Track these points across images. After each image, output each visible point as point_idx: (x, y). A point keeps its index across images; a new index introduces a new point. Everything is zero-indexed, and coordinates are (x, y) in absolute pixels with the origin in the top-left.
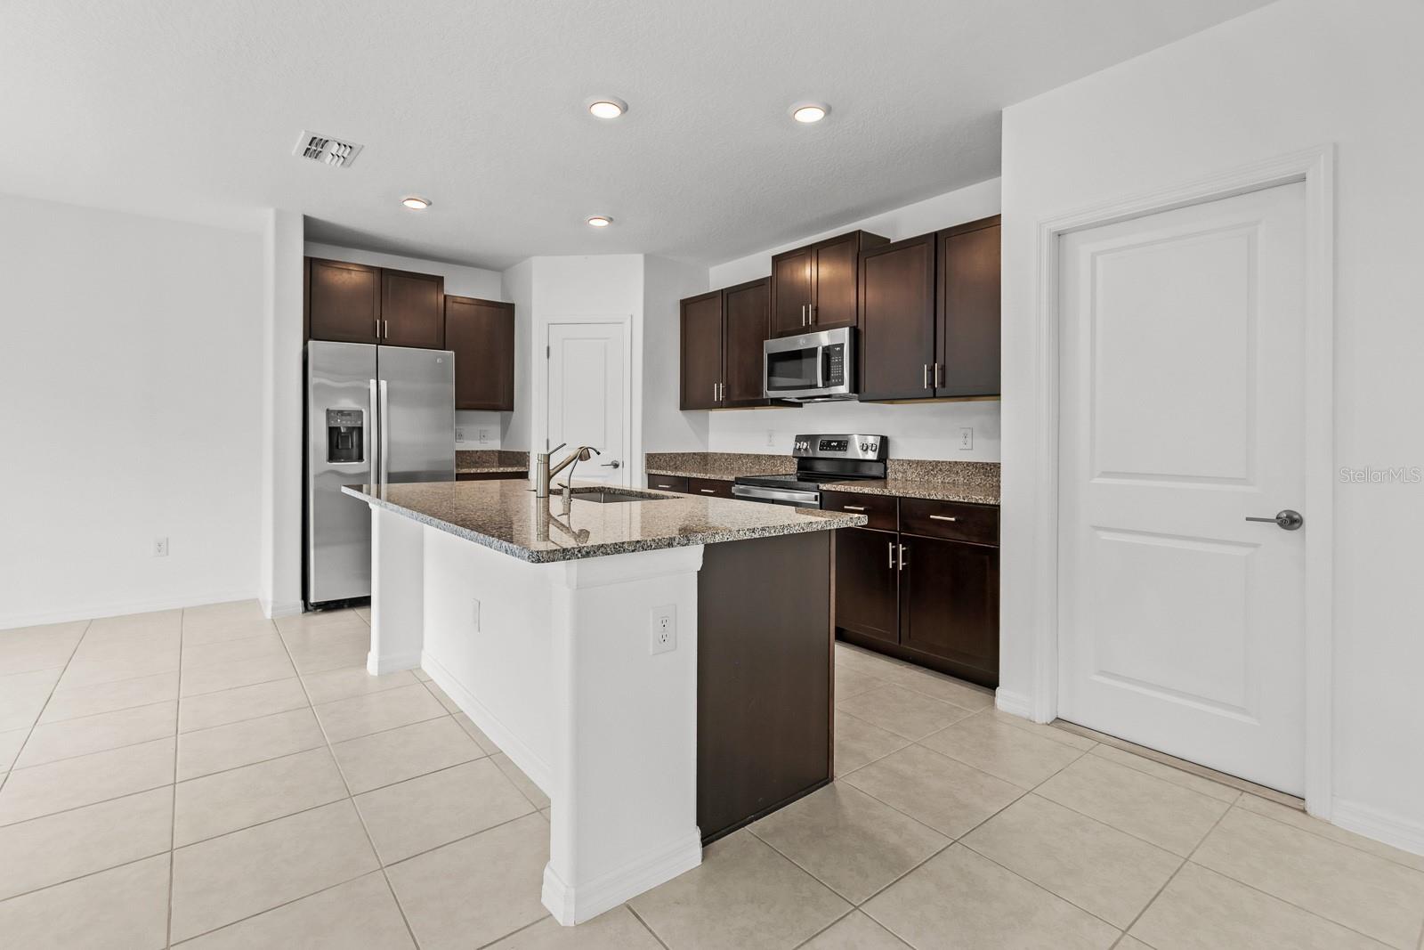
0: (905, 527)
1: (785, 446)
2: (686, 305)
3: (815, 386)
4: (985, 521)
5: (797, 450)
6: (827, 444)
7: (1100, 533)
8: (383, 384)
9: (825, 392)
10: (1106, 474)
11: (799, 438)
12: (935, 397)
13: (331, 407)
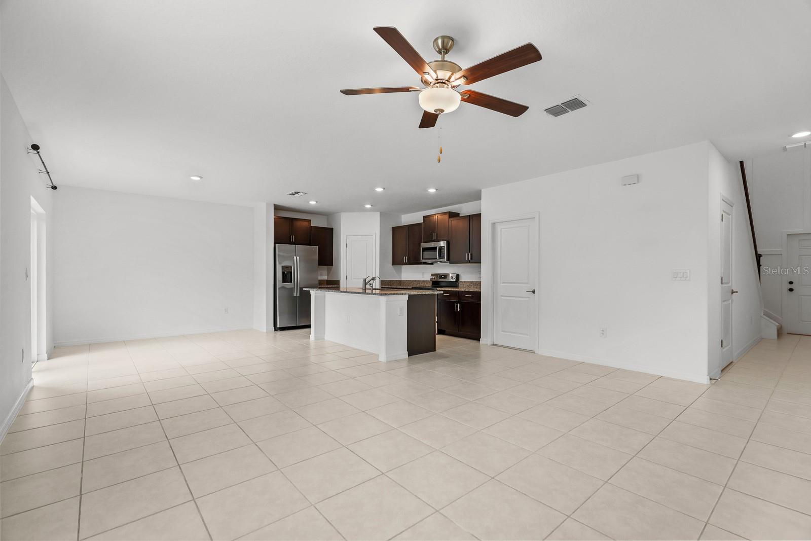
0: (460, 299)
1: (428, 278)
2: (394, 229)
3: (437, 259)
4: (477, 295)
5: (432, 279)
6: (441, 276)
7: (502, 297)
8: (298, 257)
9: (440, 260)
10: (503, 283)
11: (432, 275)
12: (469, 262)
13: (283, 265)
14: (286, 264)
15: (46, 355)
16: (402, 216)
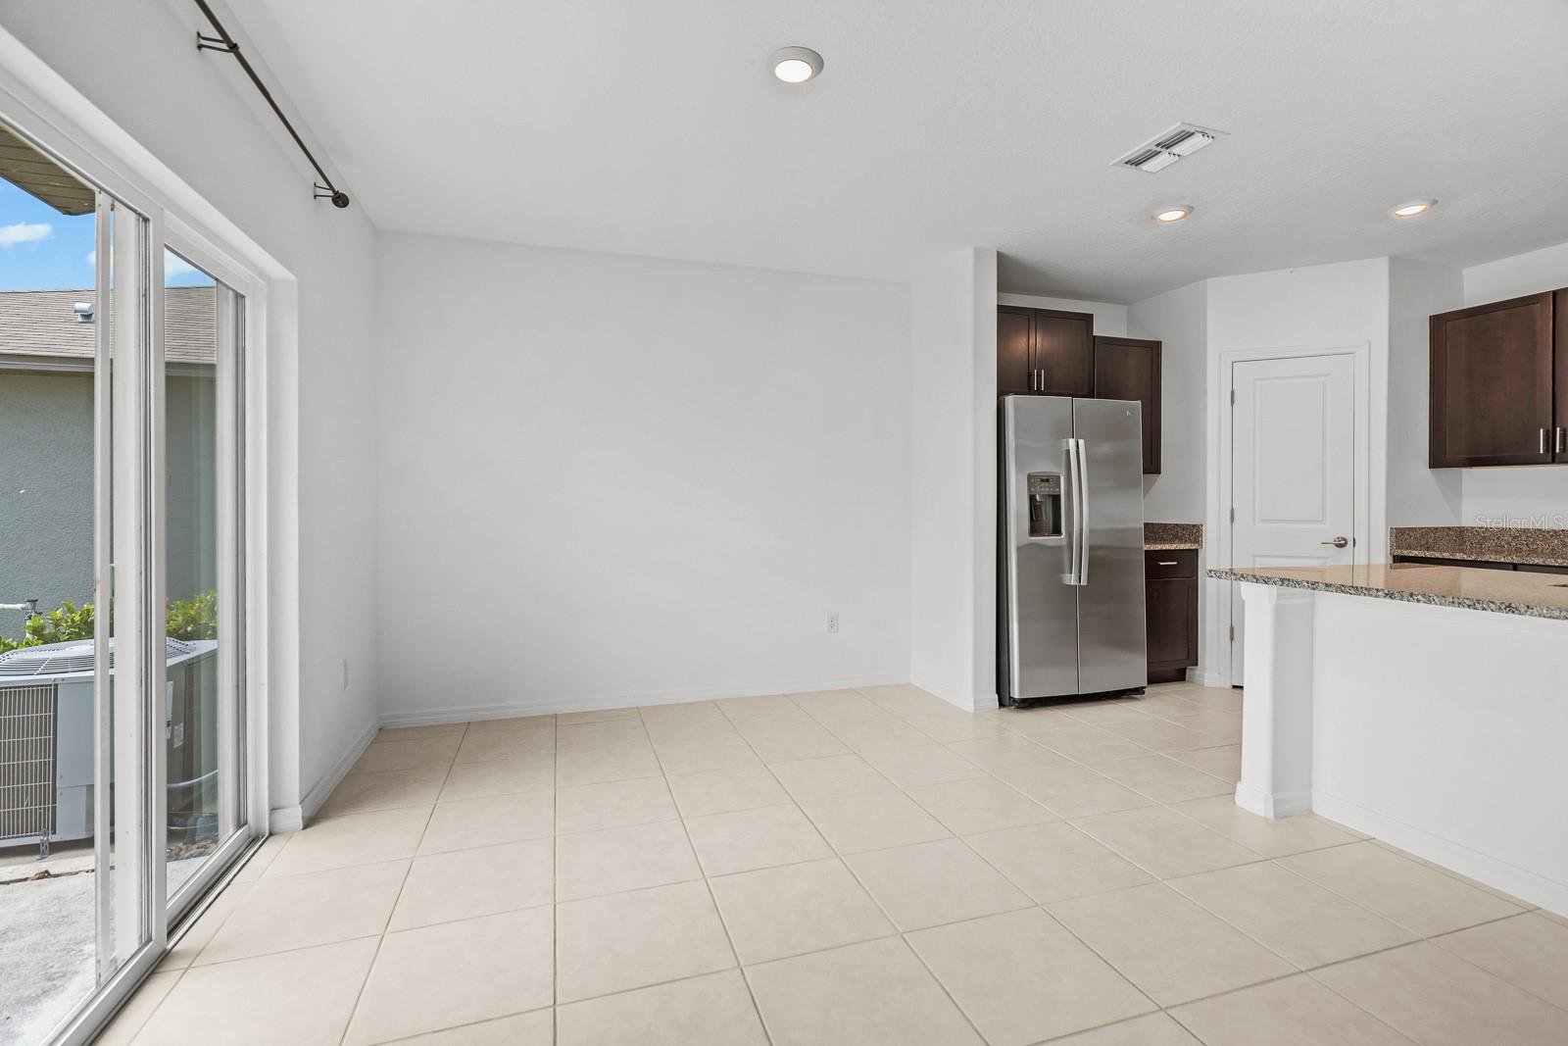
8: (1081, 442)
13: (1032, 471)
14: (1044, 467)
15: (299, 810)
16: (1465, 271)
